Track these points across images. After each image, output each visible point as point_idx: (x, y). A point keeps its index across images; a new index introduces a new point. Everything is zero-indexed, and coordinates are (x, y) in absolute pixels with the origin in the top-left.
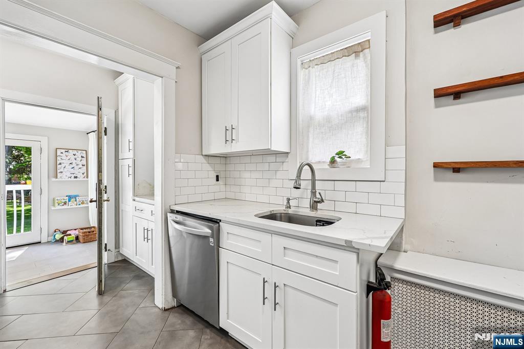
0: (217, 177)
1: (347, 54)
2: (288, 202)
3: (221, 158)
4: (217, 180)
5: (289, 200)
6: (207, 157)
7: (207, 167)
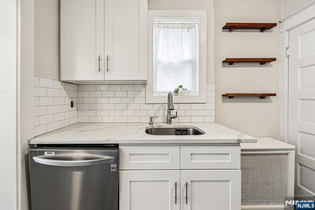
0: (72, 103)
1: (183, 28)
2: (151, 120)
3: (75, 85)
4: (72, 106)
5: (151, 118)
6: (64, 83)
7: (64, 93)
